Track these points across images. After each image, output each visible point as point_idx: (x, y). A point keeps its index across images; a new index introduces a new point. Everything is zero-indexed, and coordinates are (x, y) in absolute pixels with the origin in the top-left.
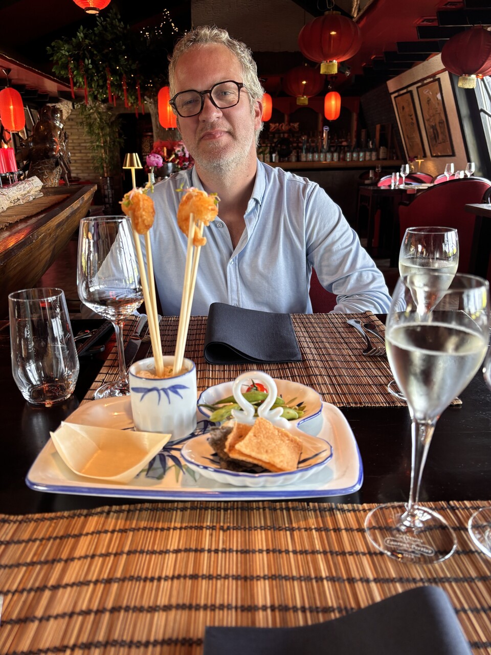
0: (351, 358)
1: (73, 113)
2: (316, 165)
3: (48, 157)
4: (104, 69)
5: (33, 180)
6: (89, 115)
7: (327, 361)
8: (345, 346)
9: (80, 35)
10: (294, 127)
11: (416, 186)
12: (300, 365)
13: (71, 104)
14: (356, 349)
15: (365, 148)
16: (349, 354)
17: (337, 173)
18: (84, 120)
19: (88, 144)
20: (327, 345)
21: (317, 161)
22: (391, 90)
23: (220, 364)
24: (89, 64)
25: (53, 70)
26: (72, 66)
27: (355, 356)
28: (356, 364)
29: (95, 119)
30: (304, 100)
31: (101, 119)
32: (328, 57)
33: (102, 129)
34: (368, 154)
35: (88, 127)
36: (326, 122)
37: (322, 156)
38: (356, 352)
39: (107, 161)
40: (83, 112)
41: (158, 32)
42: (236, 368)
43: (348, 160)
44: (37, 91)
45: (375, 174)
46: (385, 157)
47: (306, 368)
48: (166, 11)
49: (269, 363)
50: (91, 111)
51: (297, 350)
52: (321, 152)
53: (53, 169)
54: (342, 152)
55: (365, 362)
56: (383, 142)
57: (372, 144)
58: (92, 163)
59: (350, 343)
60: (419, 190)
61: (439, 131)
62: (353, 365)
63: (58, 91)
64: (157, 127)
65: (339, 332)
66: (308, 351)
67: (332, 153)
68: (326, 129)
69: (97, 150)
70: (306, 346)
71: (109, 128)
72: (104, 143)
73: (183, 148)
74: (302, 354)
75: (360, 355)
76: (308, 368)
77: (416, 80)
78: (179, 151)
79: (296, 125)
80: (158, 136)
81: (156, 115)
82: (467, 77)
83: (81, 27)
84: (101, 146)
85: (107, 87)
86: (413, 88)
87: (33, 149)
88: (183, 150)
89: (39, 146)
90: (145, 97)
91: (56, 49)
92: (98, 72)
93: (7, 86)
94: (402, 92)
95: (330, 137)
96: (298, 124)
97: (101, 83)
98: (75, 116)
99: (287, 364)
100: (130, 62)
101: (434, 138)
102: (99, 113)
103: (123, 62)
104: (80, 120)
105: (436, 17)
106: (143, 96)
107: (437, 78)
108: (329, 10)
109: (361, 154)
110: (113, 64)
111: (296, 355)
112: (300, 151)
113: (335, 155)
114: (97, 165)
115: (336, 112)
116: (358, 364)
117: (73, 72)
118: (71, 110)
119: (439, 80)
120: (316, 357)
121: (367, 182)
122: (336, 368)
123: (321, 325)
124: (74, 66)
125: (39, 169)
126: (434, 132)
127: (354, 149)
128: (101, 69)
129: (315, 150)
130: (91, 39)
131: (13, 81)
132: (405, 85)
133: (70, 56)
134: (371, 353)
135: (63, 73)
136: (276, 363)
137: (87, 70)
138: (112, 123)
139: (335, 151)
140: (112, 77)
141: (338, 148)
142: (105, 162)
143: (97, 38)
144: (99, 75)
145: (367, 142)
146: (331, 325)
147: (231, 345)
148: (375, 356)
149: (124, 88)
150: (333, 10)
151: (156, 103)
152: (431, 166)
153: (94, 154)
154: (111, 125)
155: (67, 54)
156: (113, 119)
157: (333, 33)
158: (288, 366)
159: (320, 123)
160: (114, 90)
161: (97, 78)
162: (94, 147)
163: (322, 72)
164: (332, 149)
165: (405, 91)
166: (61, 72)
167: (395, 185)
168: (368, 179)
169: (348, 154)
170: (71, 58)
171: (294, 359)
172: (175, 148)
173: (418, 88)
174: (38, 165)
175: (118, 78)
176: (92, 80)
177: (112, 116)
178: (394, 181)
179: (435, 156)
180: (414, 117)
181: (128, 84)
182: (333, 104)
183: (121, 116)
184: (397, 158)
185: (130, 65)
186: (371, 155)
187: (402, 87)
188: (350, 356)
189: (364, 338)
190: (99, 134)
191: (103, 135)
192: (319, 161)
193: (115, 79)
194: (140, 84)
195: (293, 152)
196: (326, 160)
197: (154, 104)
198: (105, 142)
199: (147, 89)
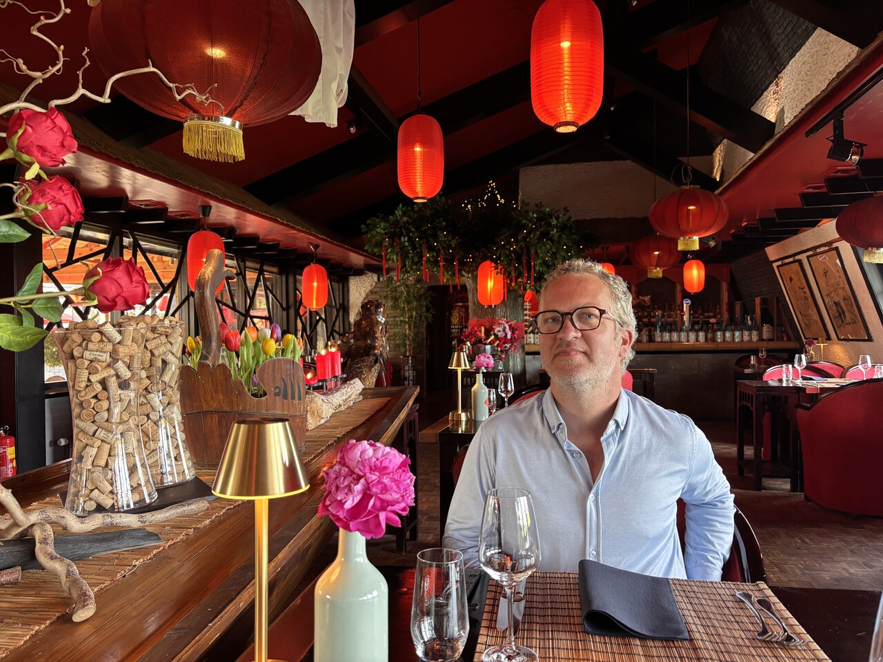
0: (744, 642)
1: (377, 286)
2: (675, 347)
3: (368, 355)
4: (420, 245)
5: (354, 383)
6: (395, 288)
7: (717, 643)
8: (737, 626)
9: (398, 213)
10: (644, 301)
11: (819, 383)
12: (687, 644)
13: (376, 276)
14: (749, 631)
15: (741, 326)
16: (741, 636)
17: (704, 356)
18: (389, 293)
19: (391, 319)
20: (716, 623)
21: (677, 342)
22: (772, 258)
23: (600, 635)
24: (405, 241)
25: (366, 248)
26: (387, 244)
27: (748, 639)
28: (750, 650)
29: (402, 292)
30: (657, 272)
31: (408, 292)
32: (687, 233)
33: (409, 303)
34: (746, 333)
35: (393, 301)
36: (686, 295)
37: (683, 335)
38: (749, 635)
39: (411, 338)
40: (388, 284)
41: (481, 204)
42: (618, 641)
43: (719, 341)
44: (342, 264)
45: (759, 360)
46: (771, 337)
47: (695, 649)
48: (492, 183)
49: (653, 639)
50: (398, 283)
51: (683, 627)
52: (681, 330)
53: (372, 367)
54: (710, 331)
55: (760, 647)
56: (766, 318)
57: (751, 320)
58: (394, 340)
59: (742, 622)
60: (823, 390)
61: (845, 309)
62: (746, 651)
63: (364, 264)
64: (474, 304)
65: (728, 608)
66: (694, 628)
67: (697, 331)
68: (686, 304)
69: (401, 325)
70: (692, 622)
71: (417, 301)
72: (409, 318)
73: (505, 328)
74: (689, 632)
75: (753, 639)
76: (697, 649)
77: (805, 248)
78: (499, 331)
79: (647, 299)
80: (475, 314)
81: (473, 290)
82: (874, 250)
83: (401, 205)
84: (405, 321)
85: (422, 264)
86: (803, 257)
87: (352, 345)
88: (504, 330)
89: (359, 343)
90: (463, 273)
91: (371, 226)
92: (414, 248)
93: (313, 262)
94: (787, 261)
95: (692, 312)
96: (649, 297)
97: (416, 259)
98: (379, 289)
99: (673, 641)
100: (450, 238)
101: (839, 315)
102: (407, 286)
103: (442, 239)
104: (385, 294)
105: (824, 184)
106: (460, 271)
107: (833, 246)
108: (686, 184)
109: (737, 334)
110: (431, 240)
111: (682, 633)
112: (653, 328)
113: (701, 334)
114: (398, 342)
115: (699, 284)
116: (752, 649)
117: (387, 250)
118: (376, 283)
119: (837, 249)
120: (705, 637)
121: (747, 371)
122: (729, 652)
123: (706, 596)
124: (389, 244)
125: (358, 368)
126: (837, 310)
127: (726, 326)
128: (417, 246)
129: (673, 327)
130: (409, 217)
131: (318, 256)
132: (790, 253)
133: (386, 234)
134: (767, 638)
135: (376, 250)
136: (661, 640)
137: (403, 247)
138: (420, 296)
139: (701, 330)
140: (428, 253)
141: (705, 327)
142: (409, 339)
143: (416, 215)
144: (415, 252)
145: (744, 319)
146: (718, 597)
147: (612, 615)
148: (771, 642)
149: (441, 264)
150: (690, 184)
151: (475, 279)
152: (839, 352)
153: (397, 330)
154: (419, 298)
155: (382, 232)
156: (422, 291)
157: (691, 208)
158: (674, 644)
159: (679, 296)
160: (430, 266)
161: (412, 255)
162: (397, 323)
163: (680, 248)
164: (696, 327)
165: (791, 259)
166: (374, 250)
167: (787, 381)
168: (749, 367)
169: (719, 333)
170: (386, 235)
171: (680, 637)
172: (494, 327)
173: (808, 257)
174: (357, 363)
175: (435, 254)
176: (406, 256)
177: (421, 289)
178: (786, 376)
179: (843, 340)
180: (807, 290)
181: (445, 260)
182: (695, 274)
183: (431, 288)
184: (789, 339)
185: (449, 241)
186: (750, 335)
187: (787, 255)
188: (742, 639)
189: (757, 617)
190: (404, 308)
191: (409, 310)
192: (679, 341)
193: (431, 255)
194: (458, 260)
195: (644, 331)
196: (688, 341)
197: (473, 279)
198: (411, 317)
199: (465, 264)
